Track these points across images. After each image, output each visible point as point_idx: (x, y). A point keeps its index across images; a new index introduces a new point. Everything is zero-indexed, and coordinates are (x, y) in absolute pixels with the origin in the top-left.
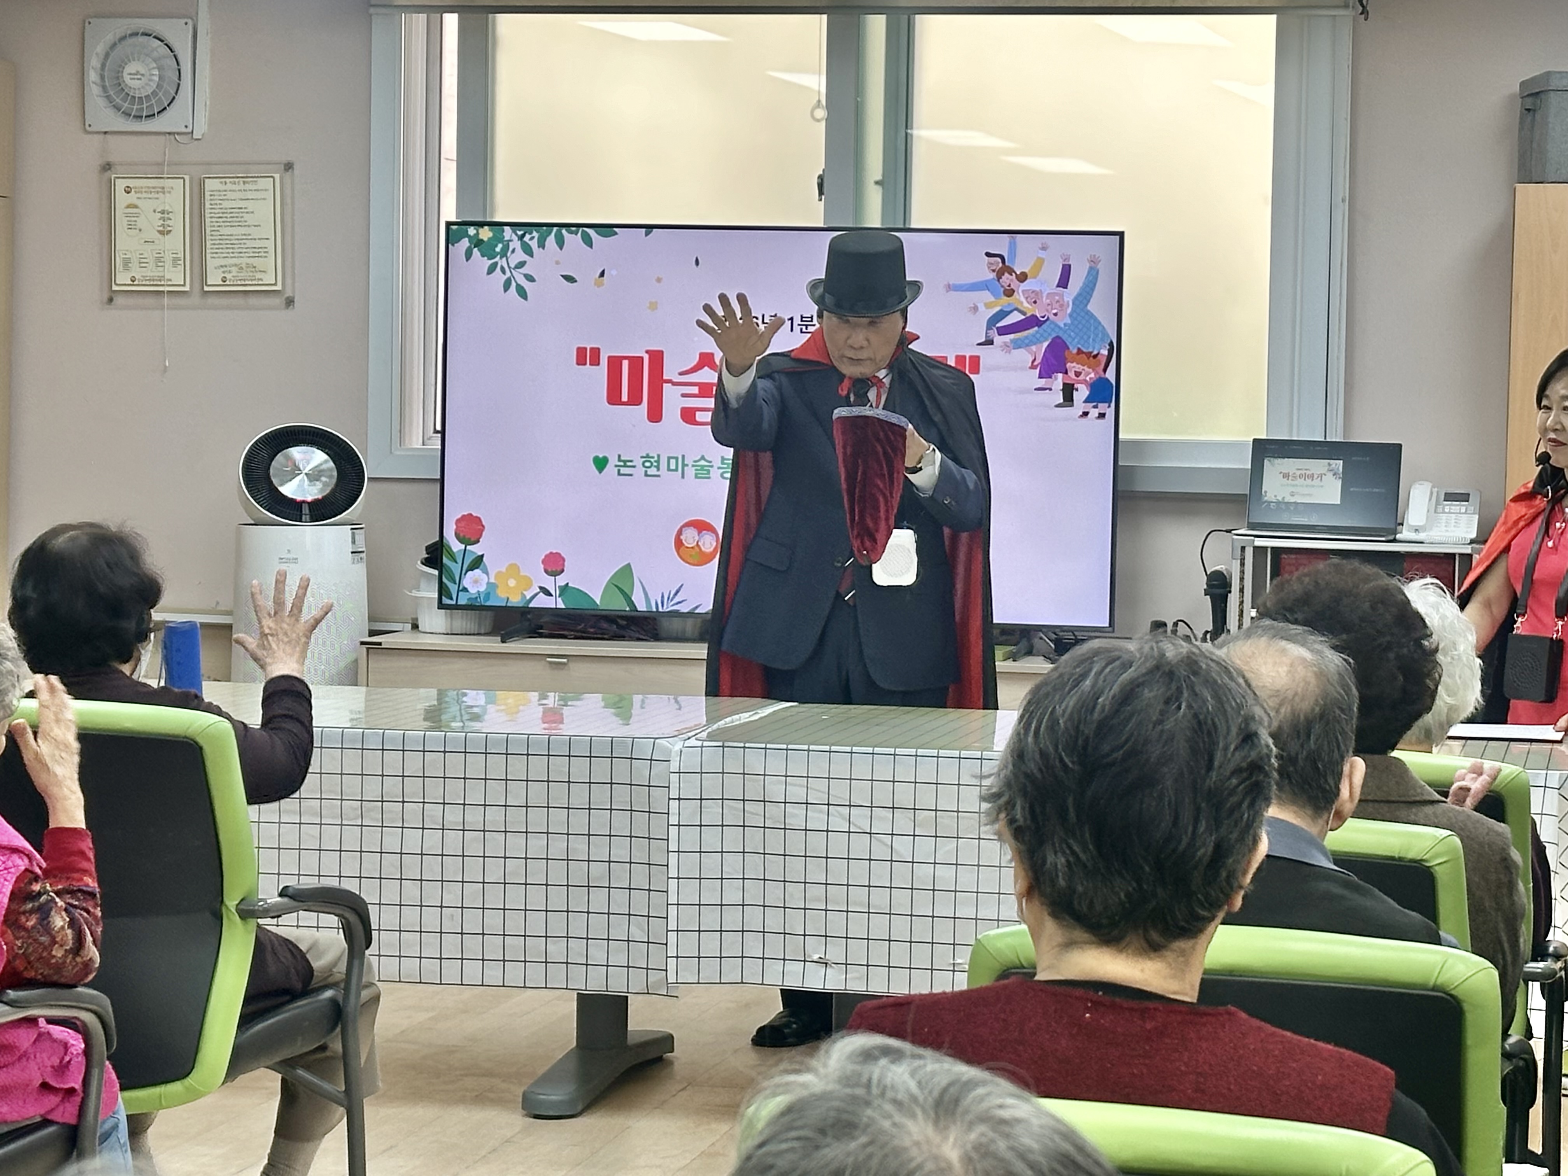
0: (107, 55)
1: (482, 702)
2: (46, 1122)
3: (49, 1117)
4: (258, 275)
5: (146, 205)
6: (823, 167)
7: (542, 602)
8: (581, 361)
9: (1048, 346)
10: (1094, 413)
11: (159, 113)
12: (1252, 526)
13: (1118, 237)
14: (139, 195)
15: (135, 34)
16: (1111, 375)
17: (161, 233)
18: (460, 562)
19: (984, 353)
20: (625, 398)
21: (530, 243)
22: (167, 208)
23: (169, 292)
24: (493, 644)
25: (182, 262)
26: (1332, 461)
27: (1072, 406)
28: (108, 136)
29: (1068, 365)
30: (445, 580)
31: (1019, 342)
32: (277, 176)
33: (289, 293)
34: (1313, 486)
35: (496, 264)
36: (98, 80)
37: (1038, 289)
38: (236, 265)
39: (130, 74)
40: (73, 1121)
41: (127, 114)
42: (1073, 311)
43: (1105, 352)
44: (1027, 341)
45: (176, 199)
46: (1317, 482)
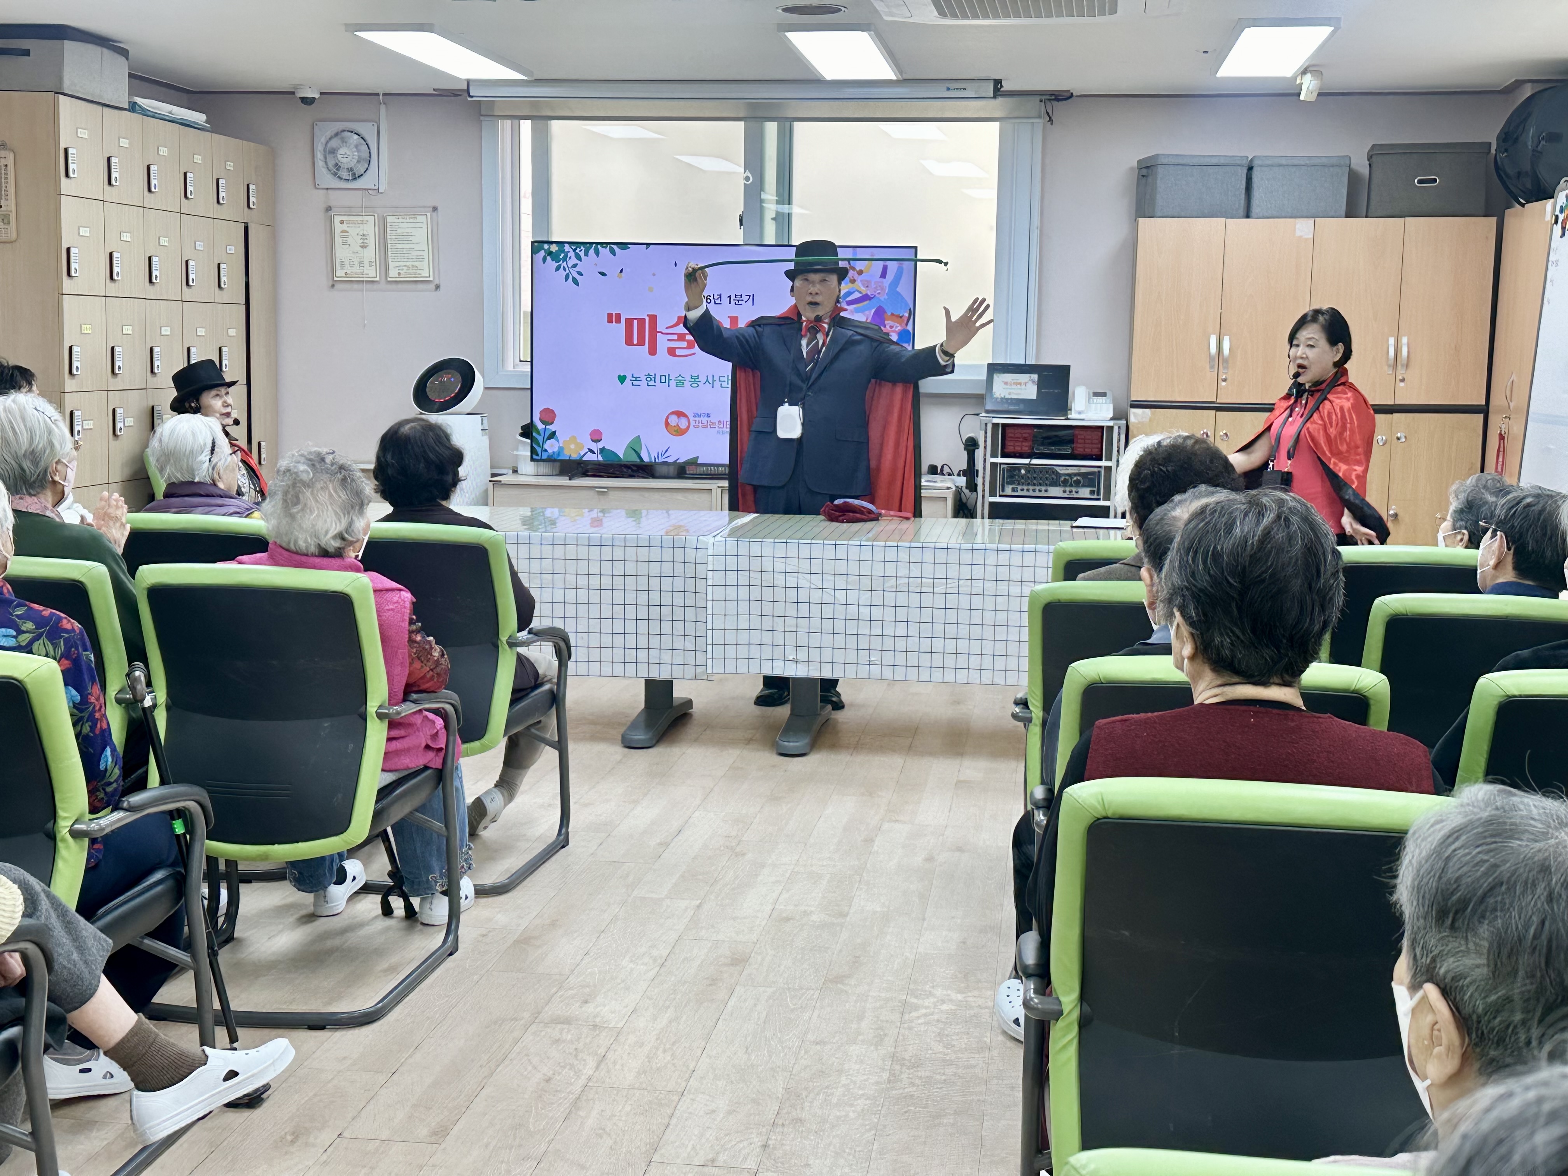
0: (327, 144)
1: (557, 515)
2: (426, 768)
3: (430, 764)
4: (419, 272)
5: (353, 231)
6: (742, 210)
7: (590, 457)
8: (610, 321)
9: (875, 311)
11: (358, 177)
12: (988, 412)
13: (913, 250)
14: (348, 225)
15: (343, 131)
16: (910, 327)
17: (362, 247)
18: (543, 435)
21: (580, 253)
22: (365, 233)
23: (366, 281)
24: (564, 481)
25: (374, 264)
26: (1031, 375)
28: (329, 191)
29: (886, 322)
30: (534, 445)
31: (858, 309)
32: (429, 215)
33: (437, 282)
34: (1021, 389)
35: (560, 265)
36: (322, 158)
37: (869, 279)
38: (405, 266)
39: (340, 155)
40: (440, 767)
41: (340, 178)
42: (889, 291)
43: (907, 315)
45: (369, 227)
46: (1023, 387)
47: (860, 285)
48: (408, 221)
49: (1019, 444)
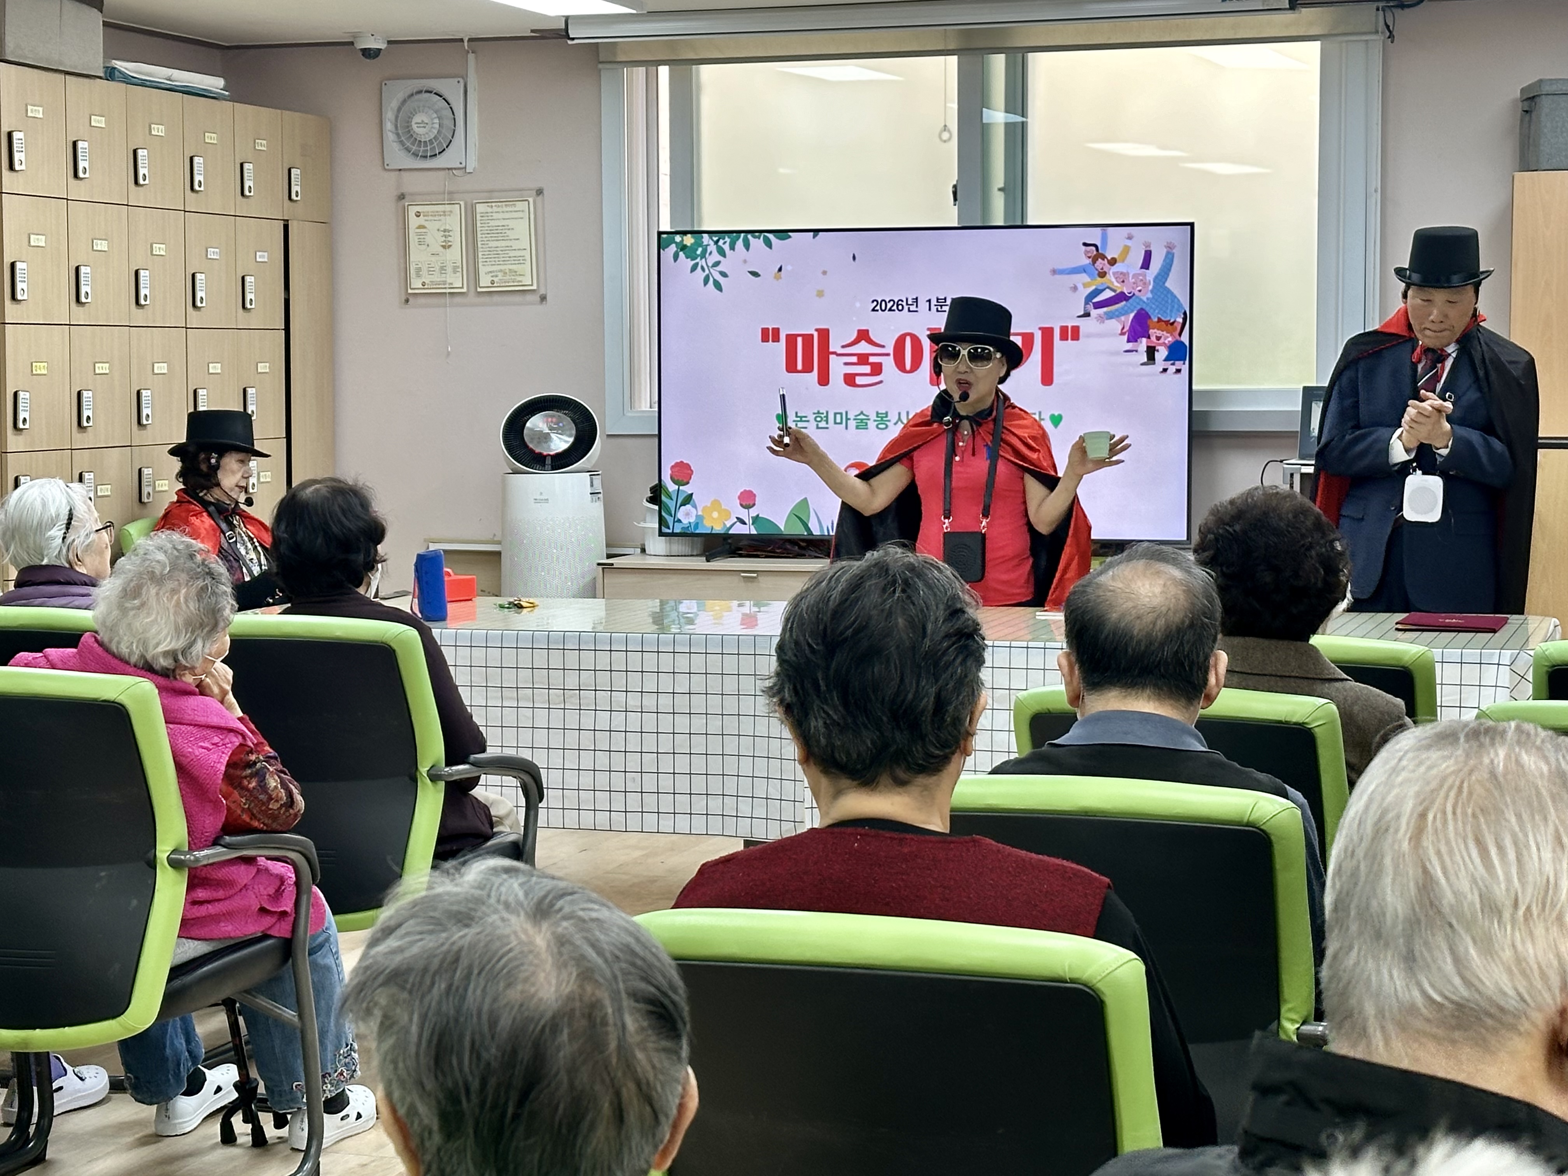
0: (399, 110)
1: (695, 610)
2: (265, 937)
3: (269, 933)
4: (518, 278)
5: (433, 226)
6: (956, 178)
7: (739, 529)
8: (765, 339)
9: (1135, 317)
10: (1172, 369)
11: (440, 153)
12: (1301, 457)
13: (1189, 227)
14: (426, 218)
15: (420, 92)
17: (444, 247)
18: (675, 499)
19: (1082, 323)
20: (800, 367)
21: (723, 246)
22: (448, 227)
23: (450, 293)
24: (700, 563)
25: (460, 270)
27: (1154, 364)
28: (402, 172)
29: (1151, 331)
30: (663, 514)
31: (1111, 314)
32: (531, 200)
33: (542, 292)
35: (697, 264)
36: (394, 129)
37: (1125, 271)
38: (501, 271)
39: (416, 123)
40: (288, 936)
41: (415, 155)
42: (1154, 288)
43: (1180, 320)
44: (1117, 313)
45: (454, 221)
47: (1114, 280)
48: (505, 209)
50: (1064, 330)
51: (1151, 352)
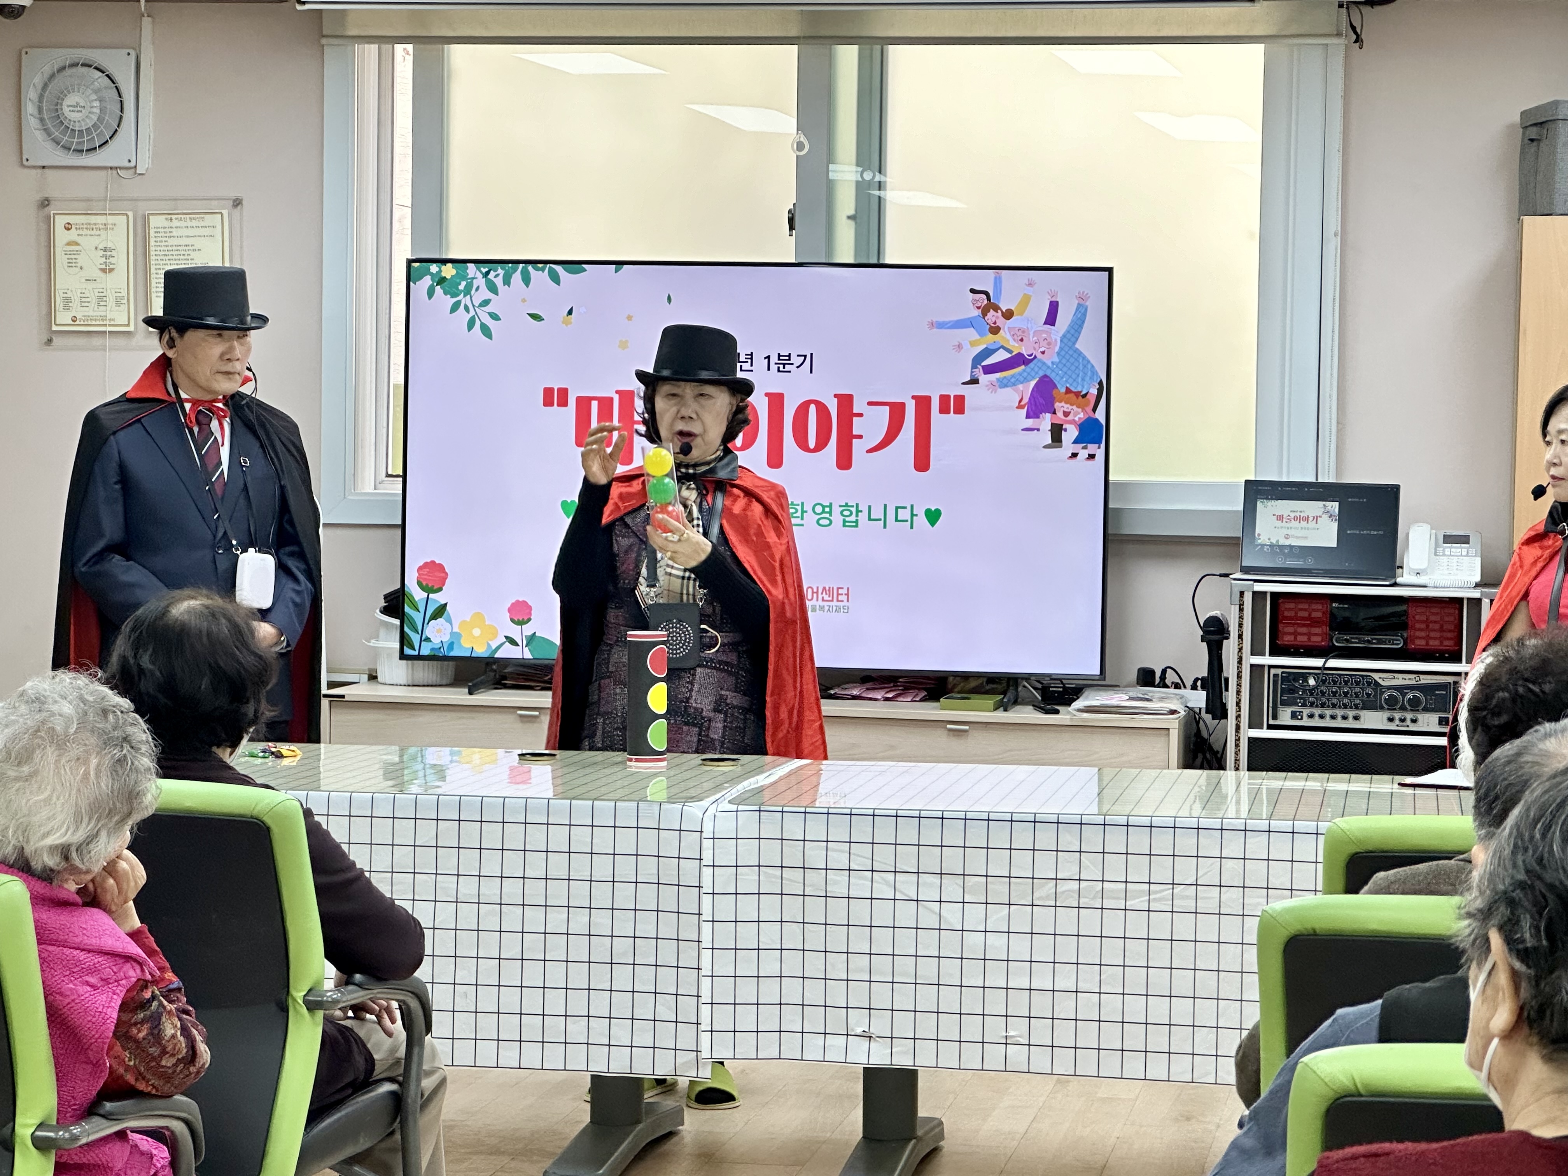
0: (45, 86)
5: (88, 242)
6: (794, 201)
7: (508, 652)
8: (548, 402)
9: (1036, 384)
10: (1083, 454)
11: (100, 146)
12: (1246, 570)
13: (1106, 273)
14: (80, 232)
15: (74, 65)
17: (104, 271)
18: (422, 610)
19: (968, 392)
21: (494, 280)
22: (110, 245)
23: (111, 332)
24: (459, 696)
25: (125, 301)
26: (1328, 503)
27: (1061, 446)
28: (46, 171)
29: (1057, 405)
30: (406, 629)
31: (1005, 381)
32: (225, 212)
34: (1308, 529)
35: (459, 302)
36: (36, 113)
37: (1024, 327)
39: (68, 106)
41: (67, 148)
42: (1061, 349)
43: (1094, 391)
44: (1013, 380)
45: (118, 235)
46: (1312, 524)
47: (1009, 337)
48: (189, 224)
49: (1304, 630)
50: (944, 400)
51: (1057, 432)
